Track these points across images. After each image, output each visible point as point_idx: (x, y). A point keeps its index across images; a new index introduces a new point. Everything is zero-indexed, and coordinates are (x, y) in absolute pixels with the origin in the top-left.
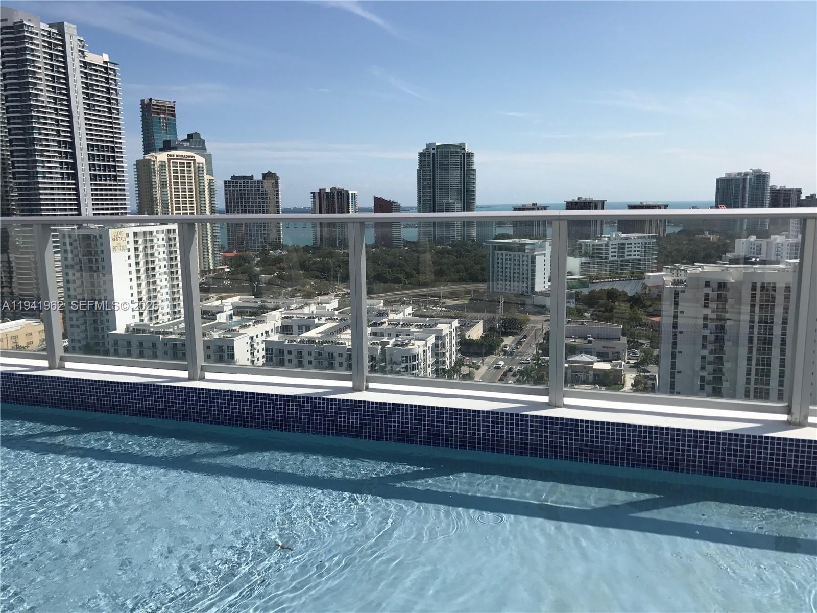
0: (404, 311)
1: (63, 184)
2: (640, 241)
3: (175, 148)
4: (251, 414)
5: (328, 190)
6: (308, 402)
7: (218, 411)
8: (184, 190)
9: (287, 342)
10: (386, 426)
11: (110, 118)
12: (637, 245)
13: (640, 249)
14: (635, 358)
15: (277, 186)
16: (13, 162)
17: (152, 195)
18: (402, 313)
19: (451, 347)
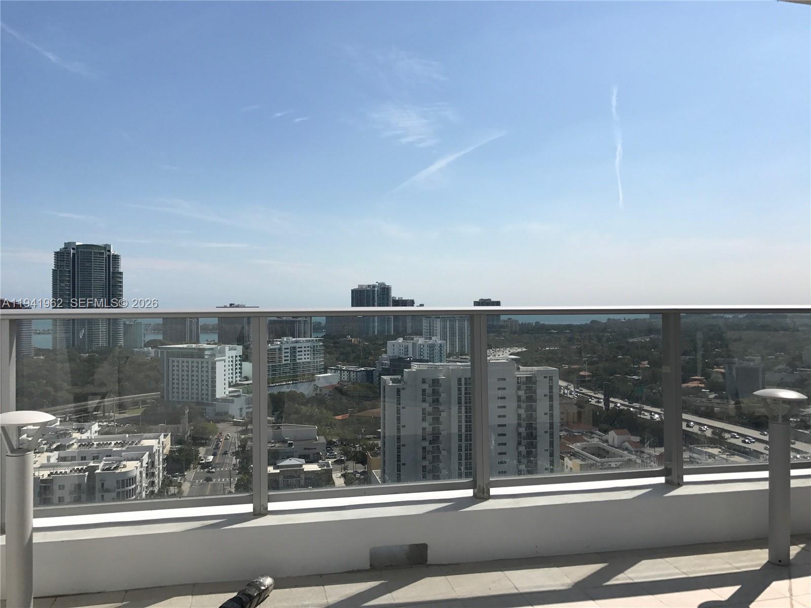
2: (309, 344)
12: (307, 349)
13: (309, 353)
14: (333, 457)
18: (89, 431)
19: (159, 465)
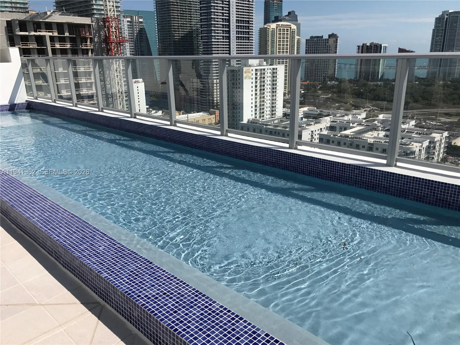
0: (409, 123)
1: (223, 42)
3: (281, 21)
4: (322, 171)
5: (368, 44)
6: (357, 169)
7: (304, 167)
8: (283, 45)
9: (332, 135)
10: (406, 190)
11: (248, 4)
15: (337, 42)
16: (201, 31)
17: (266, 48)
19: (440, 149)
